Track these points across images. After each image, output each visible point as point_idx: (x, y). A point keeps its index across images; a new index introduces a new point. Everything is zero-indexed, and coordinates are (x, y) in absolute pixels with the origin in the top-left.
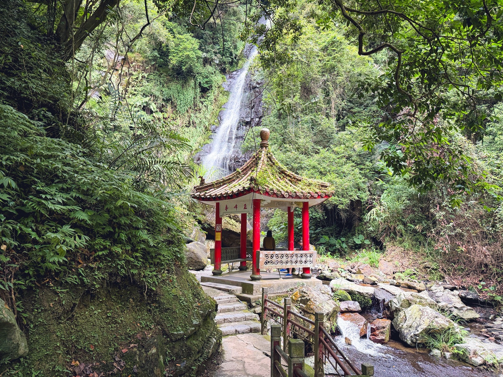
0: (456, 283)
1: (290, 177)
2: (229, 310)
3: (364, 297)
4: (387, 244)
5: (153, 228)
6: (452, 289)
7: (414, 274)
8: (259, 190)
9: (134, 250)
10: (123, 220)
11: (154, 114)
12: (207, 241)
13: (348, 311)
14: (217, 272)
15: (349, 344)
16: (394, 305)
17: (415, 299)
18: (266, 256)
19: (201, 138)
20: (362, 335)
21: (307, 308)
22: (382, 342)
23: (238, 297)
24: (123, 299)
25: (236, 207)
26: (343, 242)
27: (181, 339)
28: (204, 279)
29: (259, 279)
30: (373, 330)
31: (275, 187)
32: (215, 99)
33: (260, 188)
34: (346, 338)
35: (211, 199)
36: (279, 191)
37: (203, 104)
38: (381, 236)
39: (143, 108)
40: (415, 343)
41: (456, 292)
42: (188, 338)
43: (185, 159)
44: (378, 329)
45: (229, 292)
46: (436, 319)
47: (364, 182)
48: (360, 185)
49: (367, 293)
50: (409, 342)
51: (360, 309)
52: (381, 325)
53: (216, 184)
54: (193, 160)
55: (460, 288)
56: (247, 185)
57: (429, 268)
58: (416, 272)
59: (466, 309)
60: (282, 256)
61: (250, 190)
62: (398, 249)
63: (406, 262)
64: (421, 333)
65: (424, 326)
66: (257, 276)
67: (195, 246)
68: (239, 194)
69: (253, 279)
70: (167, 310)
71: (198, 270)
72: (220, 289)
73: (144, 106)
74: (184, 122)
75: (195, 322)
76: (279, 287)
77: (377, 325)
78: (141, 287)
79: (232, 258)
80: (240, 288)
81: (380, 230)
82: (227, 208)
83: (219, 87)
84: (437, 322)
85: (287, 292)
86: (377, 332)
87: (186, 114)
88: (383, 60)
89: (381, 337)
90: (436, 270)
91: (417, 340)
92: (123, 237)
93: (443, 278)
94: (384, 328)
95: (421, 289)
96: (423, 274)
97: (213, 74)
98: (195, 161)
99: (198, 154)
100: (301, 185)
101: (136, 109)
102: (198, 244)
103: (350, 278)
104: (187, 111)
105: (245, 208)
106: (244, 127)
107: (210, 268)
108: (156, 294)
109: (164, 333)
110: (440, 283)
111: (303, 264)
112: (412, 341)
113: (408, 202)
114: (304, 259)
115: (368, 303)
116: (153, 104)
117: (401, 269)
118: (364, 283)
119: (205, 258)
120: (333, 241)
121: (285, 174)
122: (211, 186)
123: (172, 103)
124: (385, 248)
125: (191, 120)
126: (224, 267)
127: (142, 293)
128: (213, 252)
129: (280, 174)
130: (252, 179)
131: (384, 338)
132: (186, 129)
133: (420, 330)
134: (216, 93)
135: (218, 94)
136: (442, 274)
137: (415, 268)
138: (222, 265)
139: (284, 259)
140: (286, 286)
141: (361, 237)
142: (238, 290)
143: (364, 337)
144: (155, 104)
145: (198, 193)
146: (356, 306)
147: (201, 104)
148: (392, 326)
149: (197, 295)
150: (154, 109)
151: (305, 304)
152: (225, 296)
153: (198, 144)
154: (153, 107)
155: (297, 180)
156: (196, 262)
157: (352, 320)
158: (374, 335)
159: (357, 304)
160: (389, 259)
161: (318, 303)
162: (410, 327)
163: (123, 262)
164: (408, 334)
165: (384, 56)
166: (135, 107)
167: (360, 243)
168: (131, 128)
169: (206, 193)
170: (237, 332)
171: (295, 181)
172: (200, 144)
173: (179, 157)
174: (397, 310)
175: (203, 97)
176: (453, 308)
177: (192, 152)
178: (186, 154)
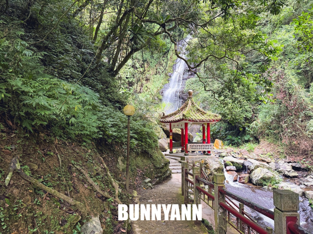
0: (291, 160)
1: (202, 112)
2: (175, 166)
3: (239, 164)
4: (261, 140)
5: (150, 138)
6: (289, 163)
7: (272, 155)
8: (186, 119)
9: (146, 144)
10: (144, 137)
11: (138, 69)
12: (167, 139)
13: (230, 170)
14: (171, 152)
15: (228, 183)
16: (251, 168)
17: (261, 165)
18: (190, 146)
19: (163, 80)
20: (235, 179)
21: (207, 166)
22: (243, 183)
23: (179, 161)
24: (144, 157)
25: (178, 125)
26: (239, 139)
27: (159, 168)
28: (166, 155)
29: (188, 155)
30: (240, 178)
31: (193, 118)
32: (171, 58)
33: (187, 118)
34: (227, 181)
35: (167, 122)
36: (195, 119)
37: (164, 61)
38: (259, 136)
39: (132, 67)
40: (257, 183)
41: (290, 164)
42: (160, 168)
43: (155, 93)
44: (242, 178)
45: (175, 159)
46: (267, 174)
47: (250, 107)
48: (247, 109)
49: (240, 163)
50: (255, 183)
51: (236, 169)
52: (244, 176)
53: (170, 115)
54: (159, 93)
55: (293, 162)
56: (181, 117)
57: (279, 152)
58: (273, 154)
59: (292, 171)
60: (197, 146)
61: (183, 119)
62: (267, 142)
63: (269, 149)
64: (260, 179)
65: (261, 176)
66: (187, 154)
67: (162, 141)
68: (179, 121)
69: (185, 155)
70: (155, 160)
71: (163, 152)
72: (172, 158)
73: (133, 65)
74: (154, 72)
75: (162, 164)
76: (196, 158)
77: (242, 176)
78: (148, 154)
79: (178, 147)
80: (180, 158)
81: (259, 132)
82: (174, 126)
83: (172, 51)
84: (267, 175)
85: (200, 160)
86: (242, 179)
87: (155, 68)
88: (268, 32)
89: (243, 181)
90: (283, 153)
91: (258, 182)
92: (144, 140)
93: (286, 157)
94: (245, 177)
95: (269, 161)
96: (276, 155)
97: (169, 43)
98: (160, 94)
99: (162, 90)
100: (205, 116)
101: (129, 67)
102: (163, 140)
103: (234, 156)
104: (156, 66)
105: (182, 126)
106: (187, 73)
107: (169, 150)
108: (152, 156)
109: (154, 166)
110: (284, 159)
111: (207, 149)
112: (256, 182)
113: (273, 117)
114: (207, 147)
115: (240, 167)
116: (137, 64)
117: (266, 153)
118: (241, 158)
119: (166, 146)
120: (234, 138)
121: (199, 110)
122: (167, 116)
123: (147, 62)
124: (260, 142)
125: (158, 71)
126: (174, 150)
127: (148, 155)
128: (169, 144)
129: (197, 110)
130: (183, 115)
131: (244, 181)
132: (155, 76)
133: (259, 178)
134: (171, 54)
135: (172, 54)
136: (286, 155)
137: (273, 152)
138: (173, 149)
139: (203, 147)
140: (199, 158)
141: (249, 136)
142: (179, 159)
143: (235, 181)
144: (138, 63)
145: (162, 120)
146: (234, 168)
147: (163, 61)
148: (249, 177)
149: (163, 157)
150: (138, 66)
151: (206, 165)
152: (174, 161)
153: (162, 84)
154: (138, 65)
155: (205, 113)
156: (162, 148)
157: (232, 174)
158: (240, 180)
159: (235, 167)
160: (261, 147)
161: (211, 165)
162: (256, 177)
163: (144, 147)
164: (255, 179)
165: (268, 30)
166: (128, 66)
167: (248, 139)
168: (127, 78)
169: (165, 120)
170: (178, 173)
171: (203, 113)
172: (163, 84)
173: (152, 92)
174: (253, 170)
175: (164, 57)
176: (286, 171)
177: (159, 89)
178: (155, 90)
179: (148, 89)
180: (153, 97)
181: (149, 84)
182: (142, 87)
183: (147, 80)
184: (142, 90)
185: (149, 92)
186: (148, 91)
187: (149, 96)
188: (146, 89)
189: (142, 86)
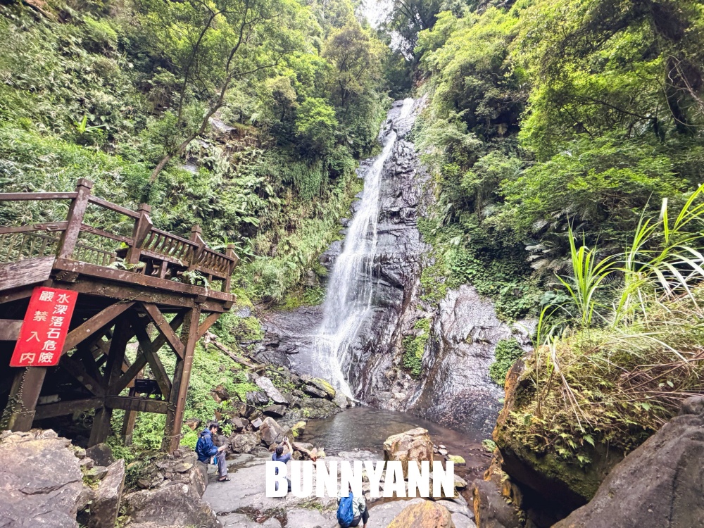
11: (270, 199)
19: (328, 233)
32: (347, 186)
37: (331, 191)
39: (255, 191)
43: (309, 260)
54: (319, 261)
73: (257, 188)
74: (308, 212)
83: (351, 173)
87: (311, 202)
98: (322, 263)
101: (246, 191)
104: (312, 199)
116: (269, 186)
123: (293, 186)
125: (317, 211)
132: (310, 221)
134: (348, 180)
135: (351, 181)
144: (272, 186)
147: (328, 192)
150: (270, 191)
153: (325, 241)
154: (269, 189)
166: (245, 188)
168: (238, 214)
172: (328, 241)
173: (301, 257)
175: (332, 184)
177: (319, 250)
178: (310, 254)
179: (292, 250)
180: (303, 268)
181: (293, 239)
182: (277, 243)
183: (290, 228)
184: (274, 251)
185: (294, 255)
186: (292, 253)
187: (295, 265)
188: (286, 247)
189: (275, 240)
